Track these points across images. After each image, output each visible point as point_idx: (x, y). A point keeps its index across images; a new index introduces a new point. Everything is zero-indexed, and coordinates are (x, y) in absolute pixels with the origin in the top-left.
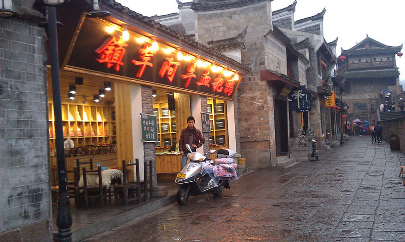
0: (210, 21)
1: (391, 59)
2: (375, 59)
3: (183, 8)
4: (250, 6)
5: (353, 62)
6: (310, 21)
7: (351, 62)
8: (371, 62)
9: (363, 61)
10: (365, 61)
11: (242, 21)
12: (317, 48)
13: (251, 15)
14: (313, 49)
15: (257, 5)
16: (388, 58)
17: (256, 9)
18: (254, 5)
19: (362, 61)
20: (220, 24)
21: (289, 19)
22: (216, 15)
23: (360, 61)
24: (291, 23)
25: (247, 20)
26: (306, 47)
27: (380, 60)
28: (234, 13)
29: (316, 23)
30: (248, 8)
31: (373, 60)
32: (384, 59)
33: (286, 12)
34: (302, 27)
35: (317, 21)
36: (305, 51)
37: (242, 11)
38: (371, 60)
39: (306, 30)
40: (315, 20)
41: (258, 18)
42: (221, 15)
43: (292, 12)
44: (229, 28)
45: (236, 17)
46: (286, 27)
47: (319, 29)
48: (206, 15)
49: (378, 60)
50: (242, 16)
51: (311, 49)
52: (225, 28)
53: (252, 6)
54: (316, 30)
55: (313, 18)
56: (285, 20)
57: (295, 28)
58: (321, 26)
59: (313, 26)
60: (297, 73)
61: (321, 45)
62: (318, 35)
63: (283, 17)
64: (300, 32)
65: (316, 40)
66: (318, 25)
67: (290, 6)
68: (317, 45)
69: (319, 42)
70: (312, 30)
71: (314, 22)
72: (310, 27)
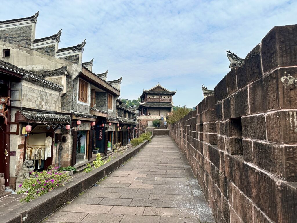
1: (170, 98)
6: (71, 51)
7: (148, 97)
8: (159, 99)
10: (156, 98)
12: (74, 77)
14: (71, 77)
19: (154, 98)
24: (54, 51)
26: (62, 75)
31: (160, 97)
33: (51, 41)
34: (63, 56)
35: (77, 51)
36: (61, 78)
39: (66, 59)
40: (75, 50)
43: (56, 41)
46: (49, 54)
47: (78, 59)
49: (163, 98)
51: (69, 77)
54: (75, 59)
55: (73, 49)
56: (49, 48)
57: (57, 56)
58: (80, 56)
59: (73, 56)
60: (18, 96)
61: (78, 74)
62: (76, 65)
63: (47, 45)
64: (60, 60)
65: (74, 69)
66: (77, 56)
67: (55, 36)
68: (74, 74)
69: (76, 70)
70: (72, 59)
71: (74, 52)
72: (70, 57)
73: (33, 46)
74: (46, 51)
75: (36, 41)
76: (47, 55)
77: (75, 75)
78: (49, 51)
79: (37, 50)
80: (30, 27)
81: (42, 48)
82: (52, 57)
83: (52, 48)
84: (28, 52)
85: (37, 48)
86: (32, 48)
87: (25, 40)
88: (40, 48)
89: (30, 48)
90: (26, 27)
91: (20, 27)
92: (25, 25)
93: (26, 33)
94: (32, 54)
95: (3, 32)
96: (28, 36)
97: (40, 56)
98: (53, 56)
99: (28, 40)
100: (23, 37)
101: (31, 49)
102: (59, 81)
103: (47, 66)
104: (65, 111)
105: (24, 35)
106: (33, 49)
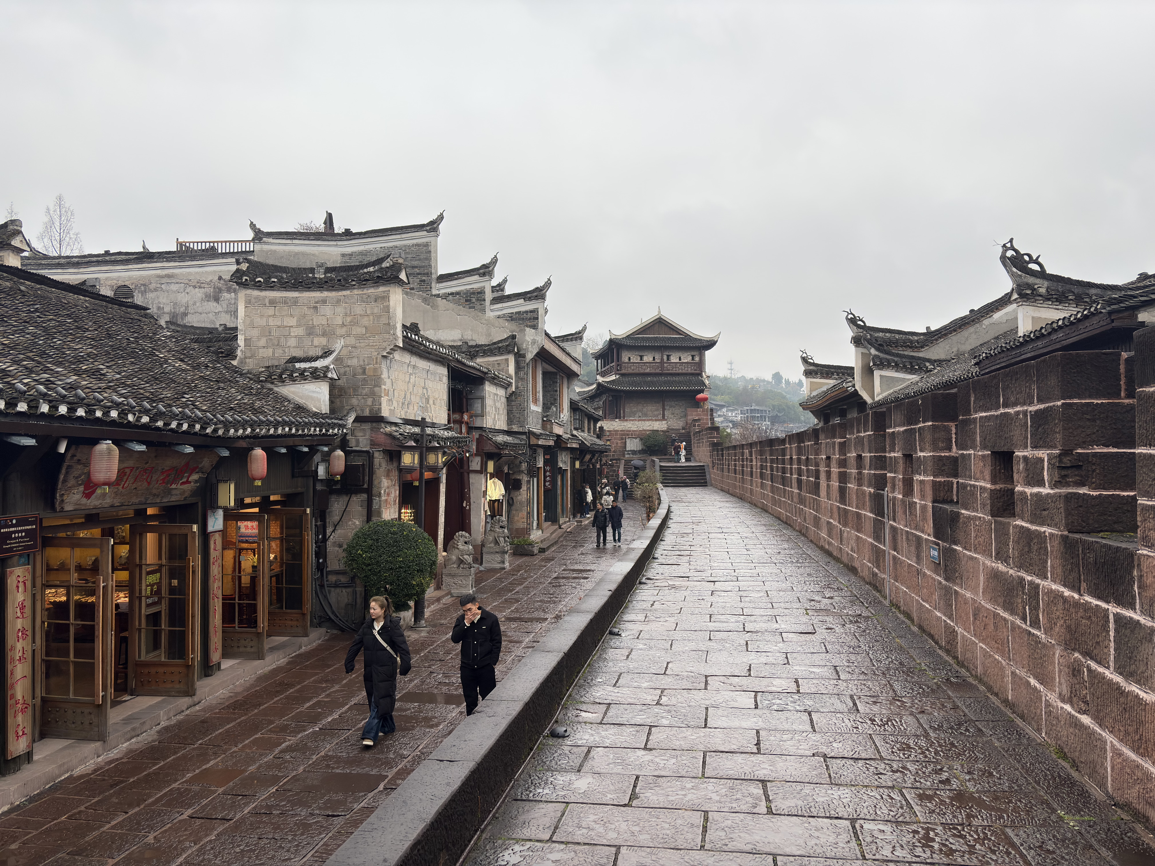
0: (271, 311)
1: (697, 359)
2: (668, 357)
3: (265, 243)
4: (356, 292)
5: (629, 359)
6: (521, 301)
7: (625, 356)
8: (662, 362)
9: (648, 358)
10: (651, 359)
11: (339, 321)
12: (530, 356)
13: (358, 309)
14: (524, 356)
15: (371, 290)
16: (693, 356)
17: (366, 300)
18: (365, 291)
19: (646, 359)
20: (293, 322)
21: (481, 292)
22: (285, 301)
23: (641, 357)
24: (484, 300)
25: (349, 319)
26: (509, 352)
27: (678, 361)
28: (324, 301)
29: (530, 306)
30: (352, 296)
31: (665, 357)
32: (686, 358)
33: (476, 277)
34: (505, 312)
35: (534, 302)
36: (507, 360)
37: (338, 301)
38: (662, 359)
39: (512, 318)
40: (530, 299)
41: (371, 317)
42: (295, 302)
43: (487, 278)
44: (311, 332)
45: (327, 310)
46: (474, 307)
47: (537, 318)
48: (265, 298)
49: (674, 359)
50: (340, 310)
51: (519, 356)
52: (300, 331)
53: (360, 292)
54: (530, 319)
55: (526, 296)
56: (473, 293)
57: (492, 310)
58: (541, 312)
59: (526, 312)
60: (480, 409)
61: (538, 350)
62: (533, 331)
63: (468, 287)
64: (500, 320)
65: (529, 340)
66: (535, 311)
67: (484, 266)
68: (530, 349)
69: (535, 343)
70: (523, 319)
71: (528, 303)
72: (519, 313)
73: (438, 289)
74: (466, 301)
75: (444, 278)
76: (470, 308)
77: (532, 352)
78: (474, 300)
79: (445, 297)
80: (427, 245)
81: (458, 293)
82: (480, 314)
83: (479, 293)
84: (425, 300)
85: (445, 293)
86: (435, 292)
87: (418, 274)
88: (452, 294)
89: (429, 292)
90: (417, 245)
91: (405, 246)
92: (415, 242)
93: (420, 260)
94: (434, 306)
95: (366, 255)
96: (423, 267)
97: (453, 310)
98: (483, 311)
99: (424, 274)
100: (414, 267)
101: (432, 295)
102: (502, 366)
103: (470, 332)
104: (515, 428)
105: (416, 263)
106: (438, 296)
